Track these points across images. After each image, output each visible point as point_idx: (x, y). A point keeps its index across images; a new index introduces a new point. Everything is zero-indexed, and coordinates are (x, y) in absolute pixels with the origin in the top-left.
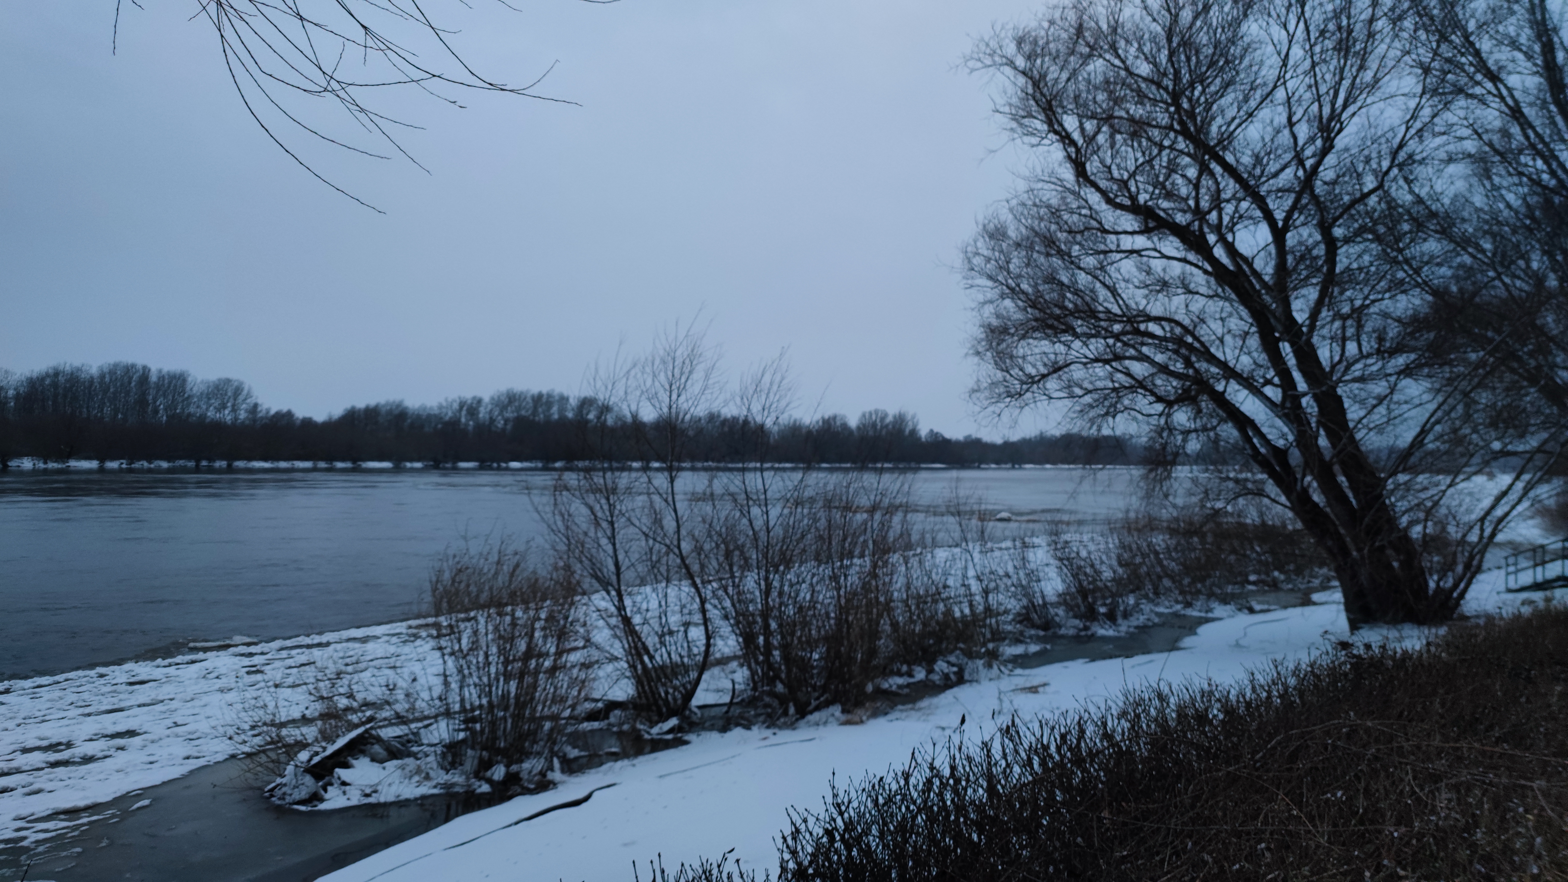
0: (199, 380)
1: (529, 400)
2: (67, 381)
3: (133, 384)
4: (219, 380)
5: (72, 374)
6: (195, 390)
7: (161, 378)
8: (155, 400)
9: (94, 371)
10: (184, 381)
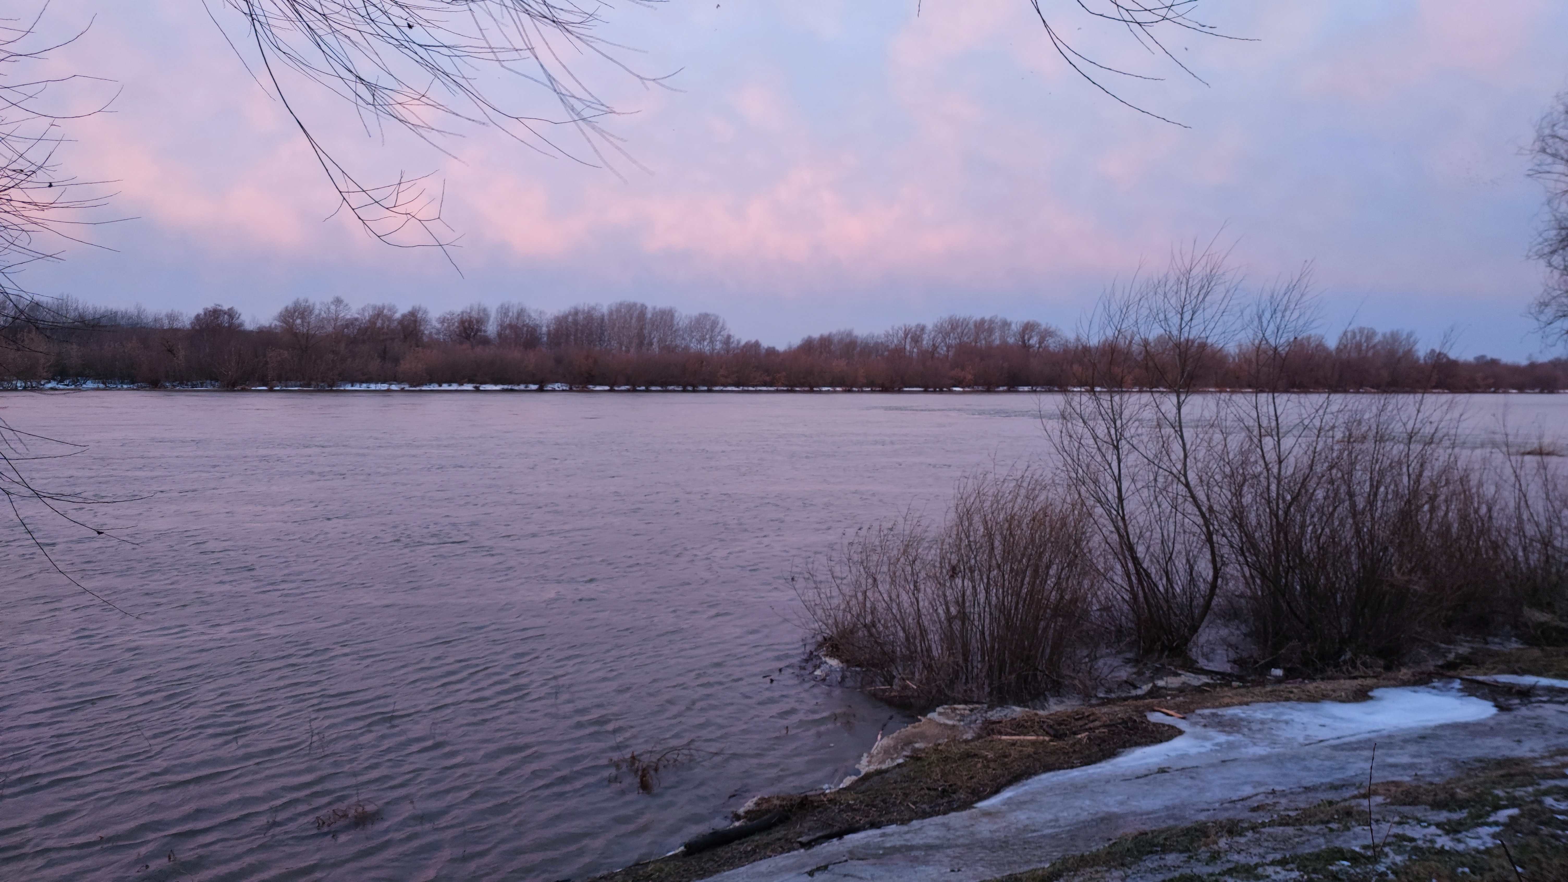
0: (683, 316)
1: (972, 326)
2: (585, 318)
3: (634, 320)
4: (700, 315)
5: (589, 312)
6: (681, 324)
7: (655, 314)
8: (650, 334)
9: (605, 310)
10: (672, 316)
